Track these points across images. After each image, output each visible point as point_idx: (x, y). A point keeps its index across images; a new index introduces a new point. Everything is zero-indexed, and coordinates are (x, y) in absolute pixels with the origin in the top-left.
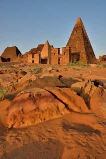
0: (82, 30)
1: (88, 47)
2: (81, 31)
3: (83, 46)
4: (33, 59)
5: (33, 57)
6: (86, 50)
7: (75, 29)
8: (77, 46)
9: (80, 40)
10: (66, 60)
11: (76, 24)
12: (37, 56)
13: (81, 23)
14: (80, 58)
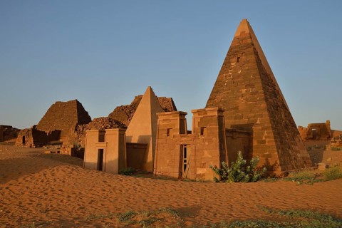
0: (256, 53)
1: (276, 107)
2: (252, 58)
3: (264, 105)
4: (102, 145)
5: (101, 139)
6: (272, 115)
7: (233, 53)
8: (241, 102)
9: (252, 86)
10: (206, 154)
11: (237, 39)
12: (113, 135)
13: (251, 35)
14: (255, 143)
